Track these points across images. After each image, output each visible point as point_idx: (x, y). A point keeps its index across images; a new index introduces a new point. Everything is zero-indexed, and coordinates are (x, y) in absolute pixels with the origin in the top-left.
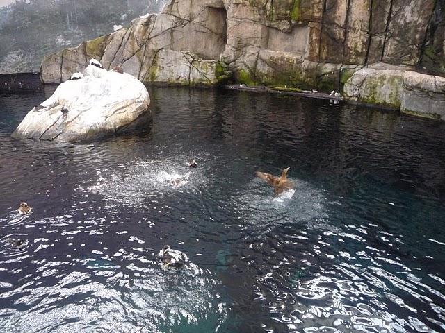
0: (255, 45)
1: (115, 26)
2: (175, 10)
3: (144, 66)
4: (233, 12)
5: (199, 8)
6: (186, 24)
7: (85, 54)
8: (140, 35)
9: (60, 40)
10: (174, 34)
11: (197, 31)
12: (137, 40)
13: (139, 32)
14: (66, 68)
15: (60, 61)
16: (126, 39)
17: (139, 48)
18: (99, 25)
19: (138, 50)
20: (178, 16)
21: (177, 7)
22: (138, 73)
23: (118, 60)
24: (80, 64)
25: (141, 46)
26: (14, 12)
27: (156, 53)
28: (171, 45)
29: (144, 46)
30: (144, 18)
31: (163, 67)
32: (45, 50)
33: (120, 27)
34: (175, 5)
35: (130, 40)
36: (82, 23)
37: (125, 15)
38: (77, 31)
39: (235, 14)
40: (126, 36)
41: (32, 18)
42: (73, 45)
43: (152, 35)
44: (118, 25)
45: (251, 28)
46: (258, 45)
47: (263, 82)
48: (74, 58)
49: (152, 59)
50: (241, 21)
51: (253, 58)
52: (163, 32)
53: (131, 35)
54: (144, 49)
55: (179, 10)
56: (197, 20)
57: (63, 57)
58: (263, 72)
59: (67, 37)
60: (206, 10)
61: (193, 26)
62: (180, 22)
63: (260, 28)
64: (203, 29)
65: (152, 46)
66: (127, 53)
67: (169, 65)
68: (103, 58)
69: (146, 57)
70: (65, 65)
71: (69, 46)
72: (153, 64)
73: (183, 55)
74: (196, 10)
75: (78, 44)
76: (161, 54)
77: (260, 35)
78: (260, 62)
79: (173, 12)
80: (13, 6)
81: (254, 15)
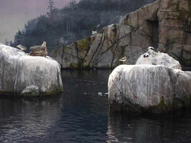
0: (179, 42)
1: (93, 32)
2: (129, 22)
3: (116, 56)
4: (165, 23)
5: (142, 21)
6: (136, 30)
7: (77, 49)
8: (113, 37)
9: (62, 40)
10: (132, 36)
11: (141, 35)
12: (110, 40)
13: (111, 35)
14: (65, 59)
15: (61, 54)
16: (103, 39)
17: (112, 45)
18: (84, 31)
19: (111, 47)
20: (131, 25)
21: (130, 20)
22: (111, 61)
23: (99, 53)
24: (73, 56)
25: (113, 44)
26: (39, 22)
27: (123, 48)
28: (131, 43)
29: (116, 44)
30: (110, 26)
31: (129, 57)
32: (53, 47)
33: (96, 32)
34: (129, 19)
35: (106, 40)
36: (75, 30)
37: (99, 25)
38: (71, 35)
39: (166, 25)
40: (103, 38)
41: (48, 26)
42: (69, 44)
43: (120, 37)
44: (95, 31)
45: (176, 32)
46: (181, 42)
47: (188, 64)
48: (70, 52)
49: (121, 52)
50: (170, 28)
51: (180, 50)
52: (126, 35)
53: (106, 37)
54: (116, 46)
55: (132, 22)
56: (141, 28)
57: (63, 51)
58: (187, 58)
59: (65, 39)
60: (146, 22)
61: (139, 32)
62: (133, 29)
63: (182, 32)
64: (144, 34)
65: (121, 44)
66: (105, 48)
67: (132, 55)
68: (89, 52)
69: (117, 51)
70: (64, 57)
71: (66, 44)
72: (121, 55)
73: (141, 49)
74: (141, 22)
75: (71, 43)
76: (127, 49)
77: (182, 37)
78: (184, 53)
79: (128, 23)
80: (39, 19)
81: (179, 25)
